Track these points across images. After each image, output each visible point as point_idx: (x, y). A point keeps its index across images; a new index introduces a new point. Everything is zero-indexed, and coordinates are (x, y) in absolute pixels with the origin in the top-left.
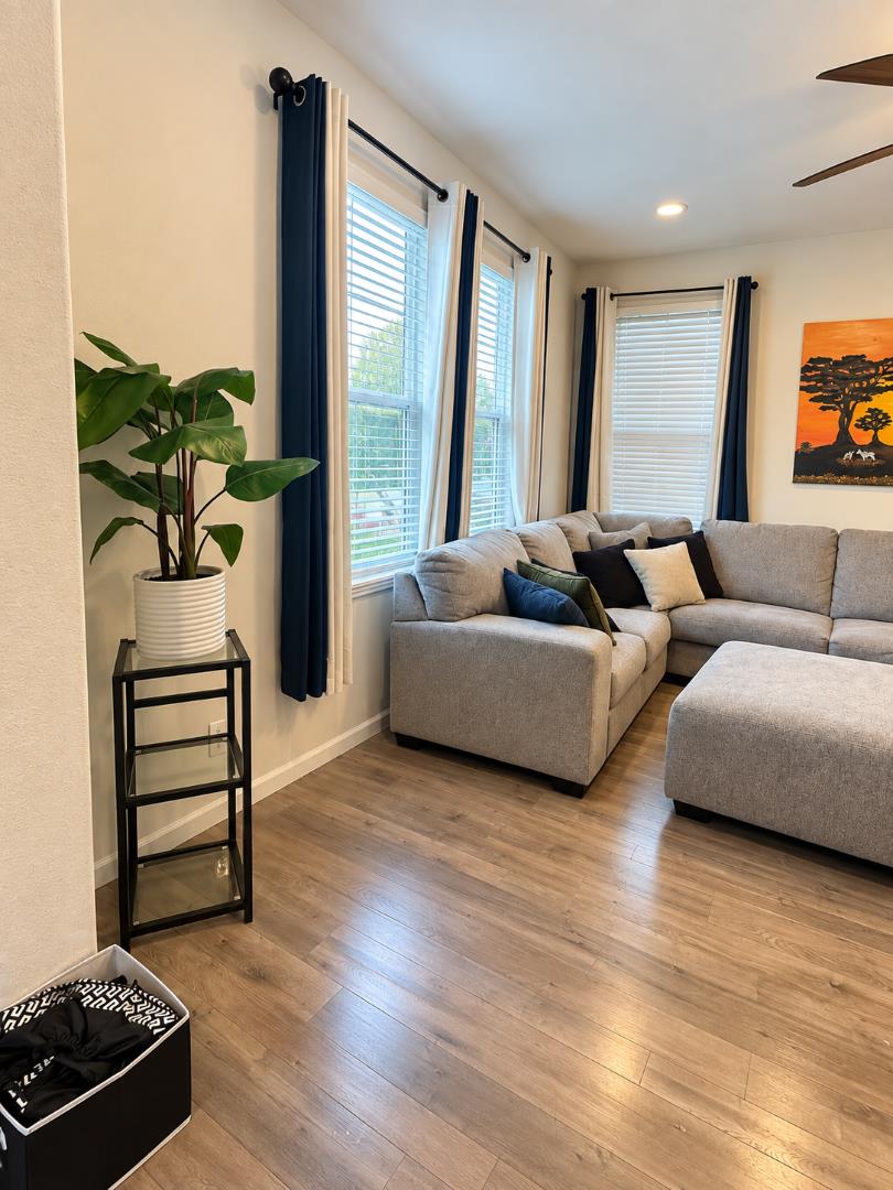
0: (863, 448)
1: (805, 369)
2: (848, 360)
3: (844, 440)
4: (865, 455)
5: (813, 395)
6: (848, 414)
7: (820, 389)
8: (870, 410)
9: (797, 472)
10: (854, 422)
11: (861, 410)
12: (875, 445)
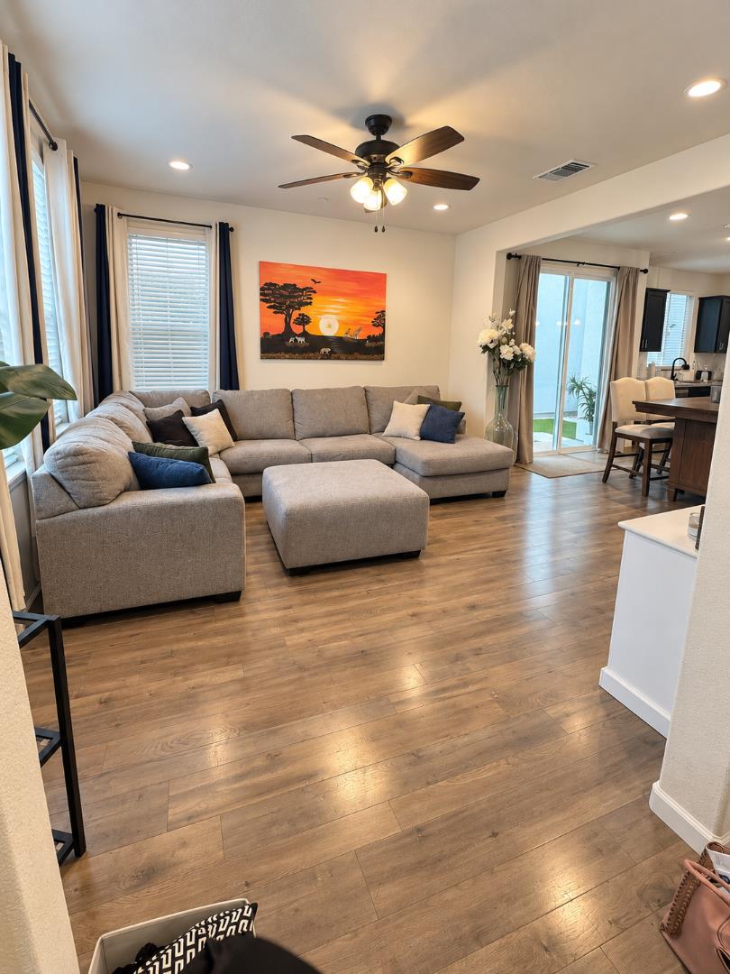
0: (299, 336)
1: (262, 289)
2: (286, 286)
3: (288, 332)
4: (299, 339)
5: (268, 305)
6: (289, 316)
7: (271, 302)
8: (300, 315)
9: (263, 351)
10: (292, 321)
11: (295, 314)
12: (305, 334)
